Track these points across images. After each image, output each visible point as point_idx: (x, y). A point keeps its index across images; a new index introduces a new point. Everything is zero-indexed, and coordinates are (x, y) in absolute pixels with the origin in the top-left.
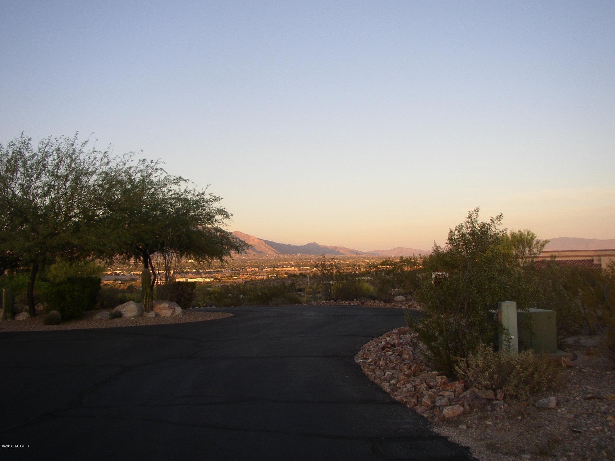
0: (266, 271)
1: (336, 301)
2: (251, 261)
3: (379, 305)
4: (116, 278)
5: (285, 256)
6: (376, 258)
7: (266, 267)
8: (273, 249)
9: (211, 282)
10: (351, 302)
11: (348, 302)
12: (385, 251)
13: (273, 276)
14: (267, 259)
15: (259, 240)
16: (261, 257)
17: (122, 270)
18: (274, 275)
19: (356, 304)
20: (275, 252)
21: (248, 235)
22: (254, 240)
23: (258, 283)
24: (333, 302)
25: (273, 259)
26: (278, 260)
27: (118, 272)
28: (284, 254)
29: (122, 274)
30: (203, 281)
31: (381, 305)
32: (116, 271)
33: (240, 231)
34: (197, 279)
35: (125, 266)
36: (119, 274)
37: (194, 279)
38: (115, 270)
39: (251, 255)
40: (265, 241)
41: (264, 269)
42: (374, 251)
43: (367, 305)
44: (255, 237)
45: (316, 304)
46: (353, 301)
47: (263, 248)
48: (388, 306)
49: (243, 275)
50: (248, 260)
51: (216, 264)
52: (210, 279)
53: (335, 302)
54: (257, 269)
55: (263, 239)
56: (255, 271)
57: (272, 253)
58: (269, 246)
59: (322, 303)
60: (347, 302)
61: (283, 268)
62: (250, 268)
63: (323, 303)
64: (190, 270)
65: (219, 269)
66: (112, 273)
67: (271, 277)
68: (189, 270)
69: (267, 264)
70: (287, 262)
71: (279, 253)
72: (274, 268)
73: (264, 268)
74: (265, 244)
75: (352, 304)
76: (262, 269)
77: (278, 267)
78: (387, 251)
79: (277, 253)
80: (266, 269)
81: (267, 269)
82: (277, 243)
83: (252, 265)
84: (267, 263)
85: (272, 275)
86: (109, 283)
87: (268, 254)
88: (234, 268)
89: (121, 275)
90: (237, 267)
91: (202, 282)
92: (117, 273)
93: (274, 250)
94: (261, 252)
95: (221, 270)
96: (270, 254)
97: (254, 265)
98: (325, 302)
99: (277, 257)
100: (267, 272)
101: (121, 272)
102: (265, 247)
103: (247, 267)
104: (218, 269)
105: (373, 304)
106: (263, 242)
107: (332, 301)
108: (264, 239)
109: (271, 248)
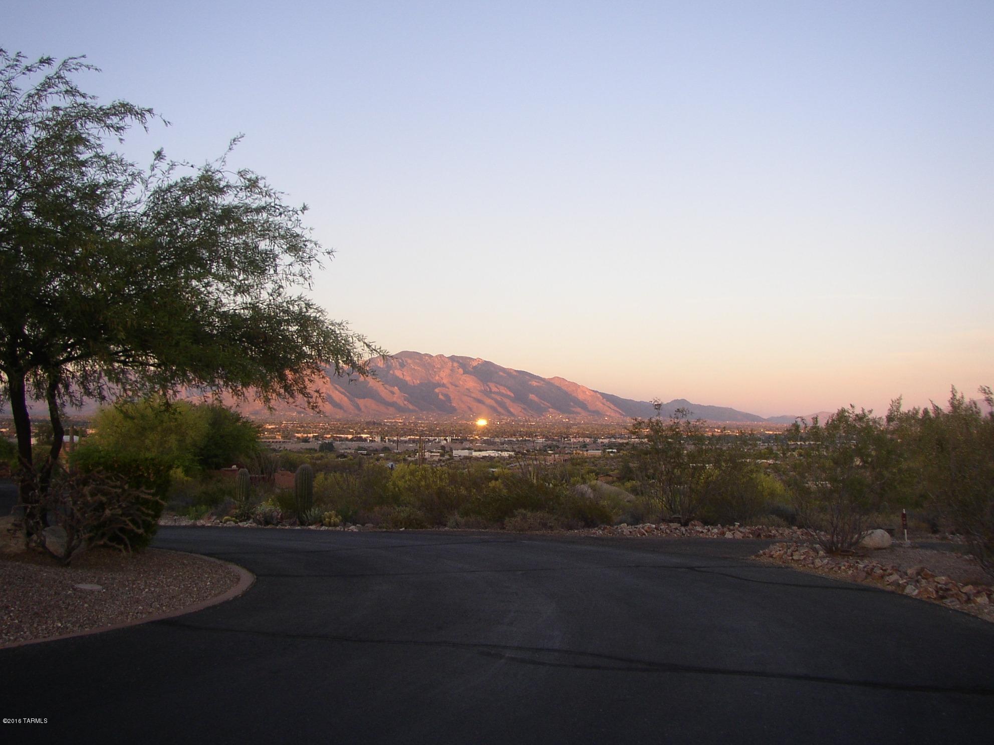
0: (602, 442)
1: (685, 524)
2: (578, 425)
3: (813, 563)
4: (360, 445)
7: (603, 437)
8: (615, 408)
9: (510, 457)
10: (725, 529)
11: (719, 529)
13: (612, 452)
14: (604, 423)
15: (592, 393)
16: (595, 420)
17: (370, 433)
18: (614, 450)
19: (739, 535)
20: (619, 412)
21: (575, 383)
22: (584, 392)
23: (586, 462)
24: (676, 529)
25: (615, 424)
26: (621, 425)
27: (364, 436)
28: (634, 417)
29: (370, 440)
30: (497, 455)
31: (818, 562)
32: (362, 435)
33: (563, 377)
34: (488, 452)
35: (377, 428)
36: (365, 440)
37: (483, 452)
38: (360, 434)
39: (580, 416)
40: (602, 394)
41: (599, 440)
43: (771, 556)
44: (587, 388)
45: (630, 532)
46: (732, 527)
47: (599, 406)
48: (846, 572)
49: (565, 447)
50: (574, 425)
51: (522, 429)
52: (509, 453)
53: (683, 529)
54: (587, 440)
55: (599, 391)
56: (584, 442)
57: (613, 414)
58: (609, 403)
59: (646, 531)
60: (716, 530)
61: (629, 440)
62: (576, 437)
63: (650, 531)
64: (479, 437)
65: (527, 437)
66: (355, 437)
67: (609, 452)
68: (477, 437)
69: (604, 432)
71: (625, 414)
72: (615, 438)
73: (598, 438)
74: (603, 399)
75: (729, 535)
76: (596, 440)
77: (621, 437)
79: (621, 414)
81: (604, 440)
82: (622, 399)
83: (581, 432)
84: (604, 430)
85: (611, 450)
86: (347, 453)
87: (607, 416)
88: (550, 436)
89: (368, 441)
90: (554, 435)
91: (495, 457)
92: (363, 438)
93: (618, 410)
94: (596, 412)
95: (529, 439)
96: (609, 416)
97: (583, 434)
98: (654, 526)
99: (621, 422)
100: (603, 444)
101: (369, 436)
102: (601, 405)
103: (570, 435)
104: (525, 437)
105: (792, 555)
106: (599, 395)
107: (674, 525)
108: (601, 392)
109: (612, 406)
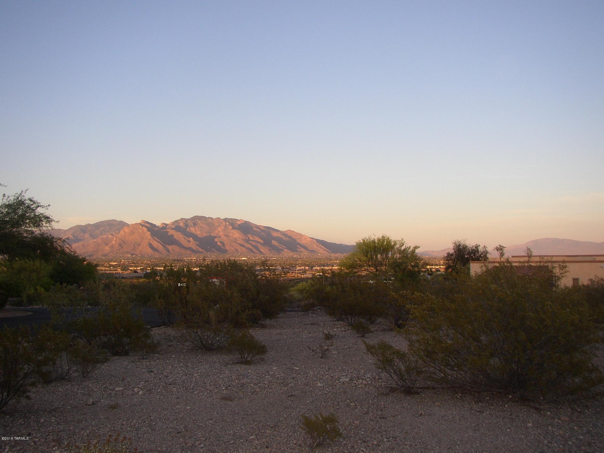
2: (303, 259)
5: (336, 255)
6: (427, 258)
7: (317, 266)
8: (325, 248)
12: (436, 251)
14: (318, 257)
15: (311, 239)
16: (313, 256)
18: (321, 274)
20: (327, 251)
21: (300, 234)
22: (306, 239)
25: (325, 258)
26: (328, 259)
28: (336, 253)
33: (292, 230)
35: (179, 263)
39: (303, 253)
40: (317, 240)
42: (424, 252)
44: (307, 236)
47: (315, 247)
49: (293, 273)
50: (299, 259)
51: (268, 262)
54: (307, 268)
55: (315, 238)
56: (305, 269)
57: (323, 252)
58: (320, 245)
61: (333, 267)
62: (300, 266)
67: (318, 275)
69: (317, 263)
70: (337, 261)
71: (330, 252)
72: (324, 267)
73: (314, 266)
74: (317, 243)
76: (312, 267)
77: (328, 265)
78: (438, 251)
79: (328, 252)
80: (315, 268)
81: (317, 268)
82: (329, 242)
83: (304, 263)
85: (319, 274)
87: (320, 253)
88: (285, 266)
90: (288, 265)
94: (313, 251)
95: (272, 268)
99: (328, 256)
100: (315, 270)
102: (317, 247)
103: (297, 265)
106: (315, 241)
108: (316, 238)
109: (323, 247)
